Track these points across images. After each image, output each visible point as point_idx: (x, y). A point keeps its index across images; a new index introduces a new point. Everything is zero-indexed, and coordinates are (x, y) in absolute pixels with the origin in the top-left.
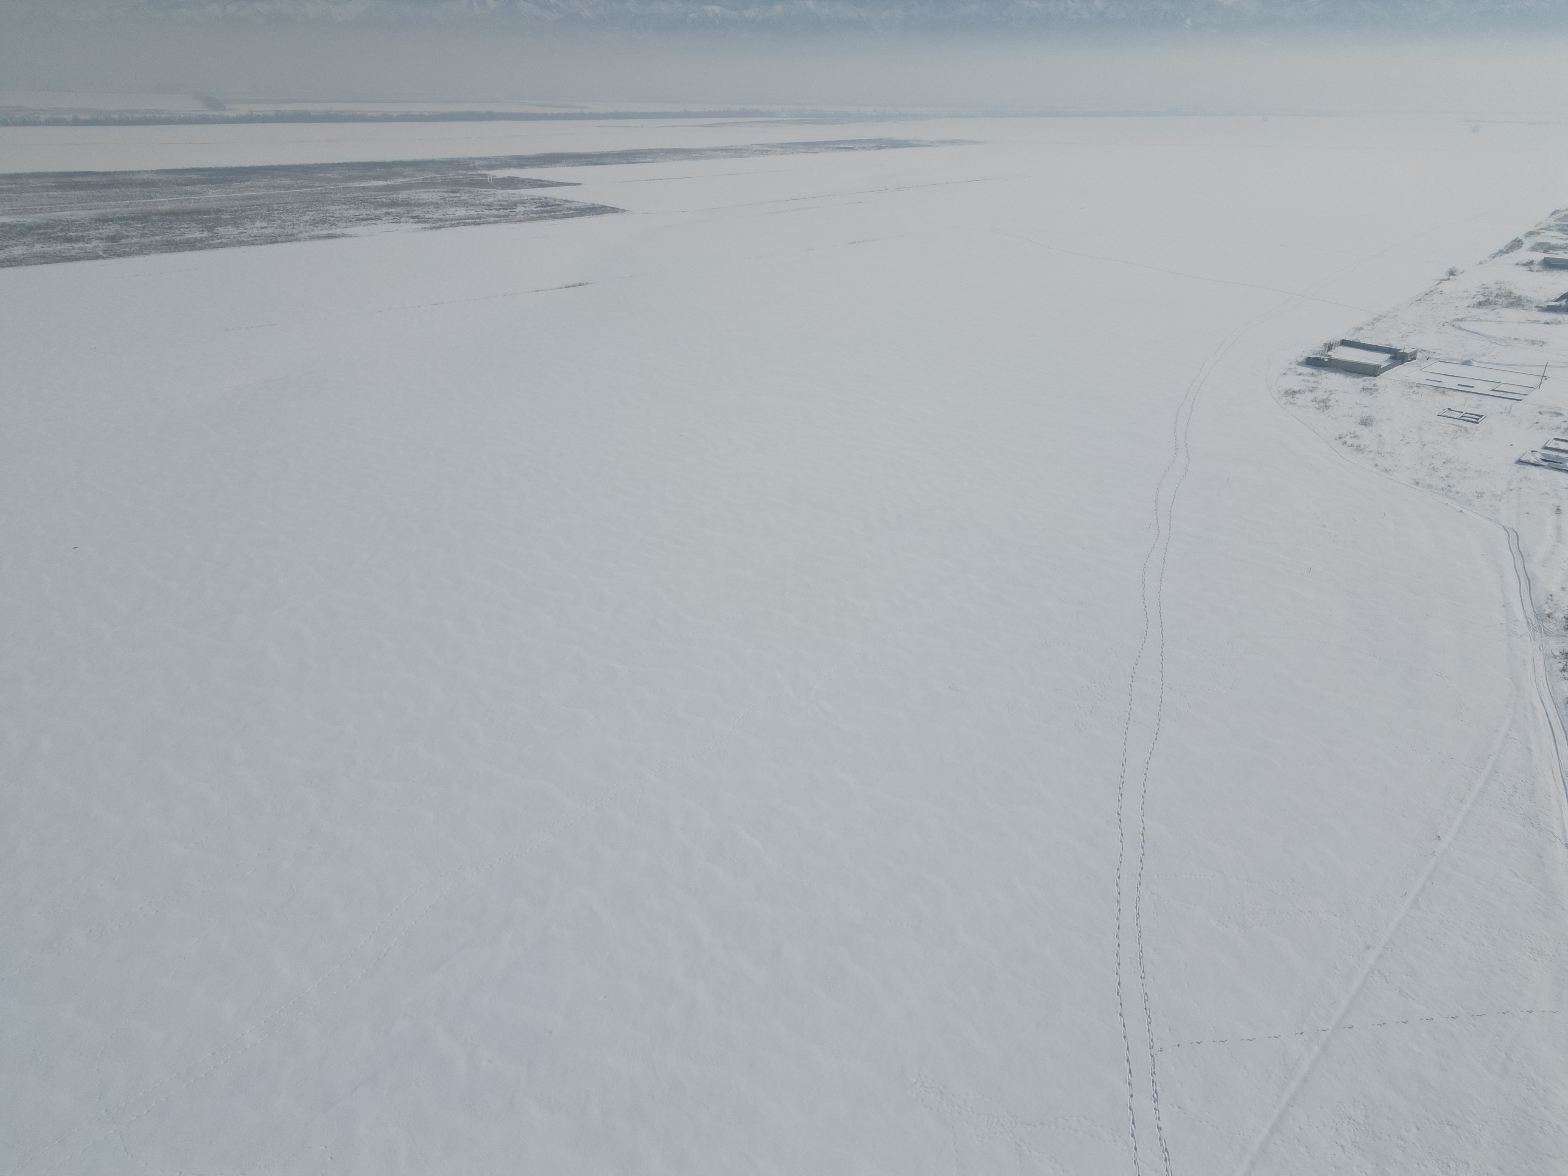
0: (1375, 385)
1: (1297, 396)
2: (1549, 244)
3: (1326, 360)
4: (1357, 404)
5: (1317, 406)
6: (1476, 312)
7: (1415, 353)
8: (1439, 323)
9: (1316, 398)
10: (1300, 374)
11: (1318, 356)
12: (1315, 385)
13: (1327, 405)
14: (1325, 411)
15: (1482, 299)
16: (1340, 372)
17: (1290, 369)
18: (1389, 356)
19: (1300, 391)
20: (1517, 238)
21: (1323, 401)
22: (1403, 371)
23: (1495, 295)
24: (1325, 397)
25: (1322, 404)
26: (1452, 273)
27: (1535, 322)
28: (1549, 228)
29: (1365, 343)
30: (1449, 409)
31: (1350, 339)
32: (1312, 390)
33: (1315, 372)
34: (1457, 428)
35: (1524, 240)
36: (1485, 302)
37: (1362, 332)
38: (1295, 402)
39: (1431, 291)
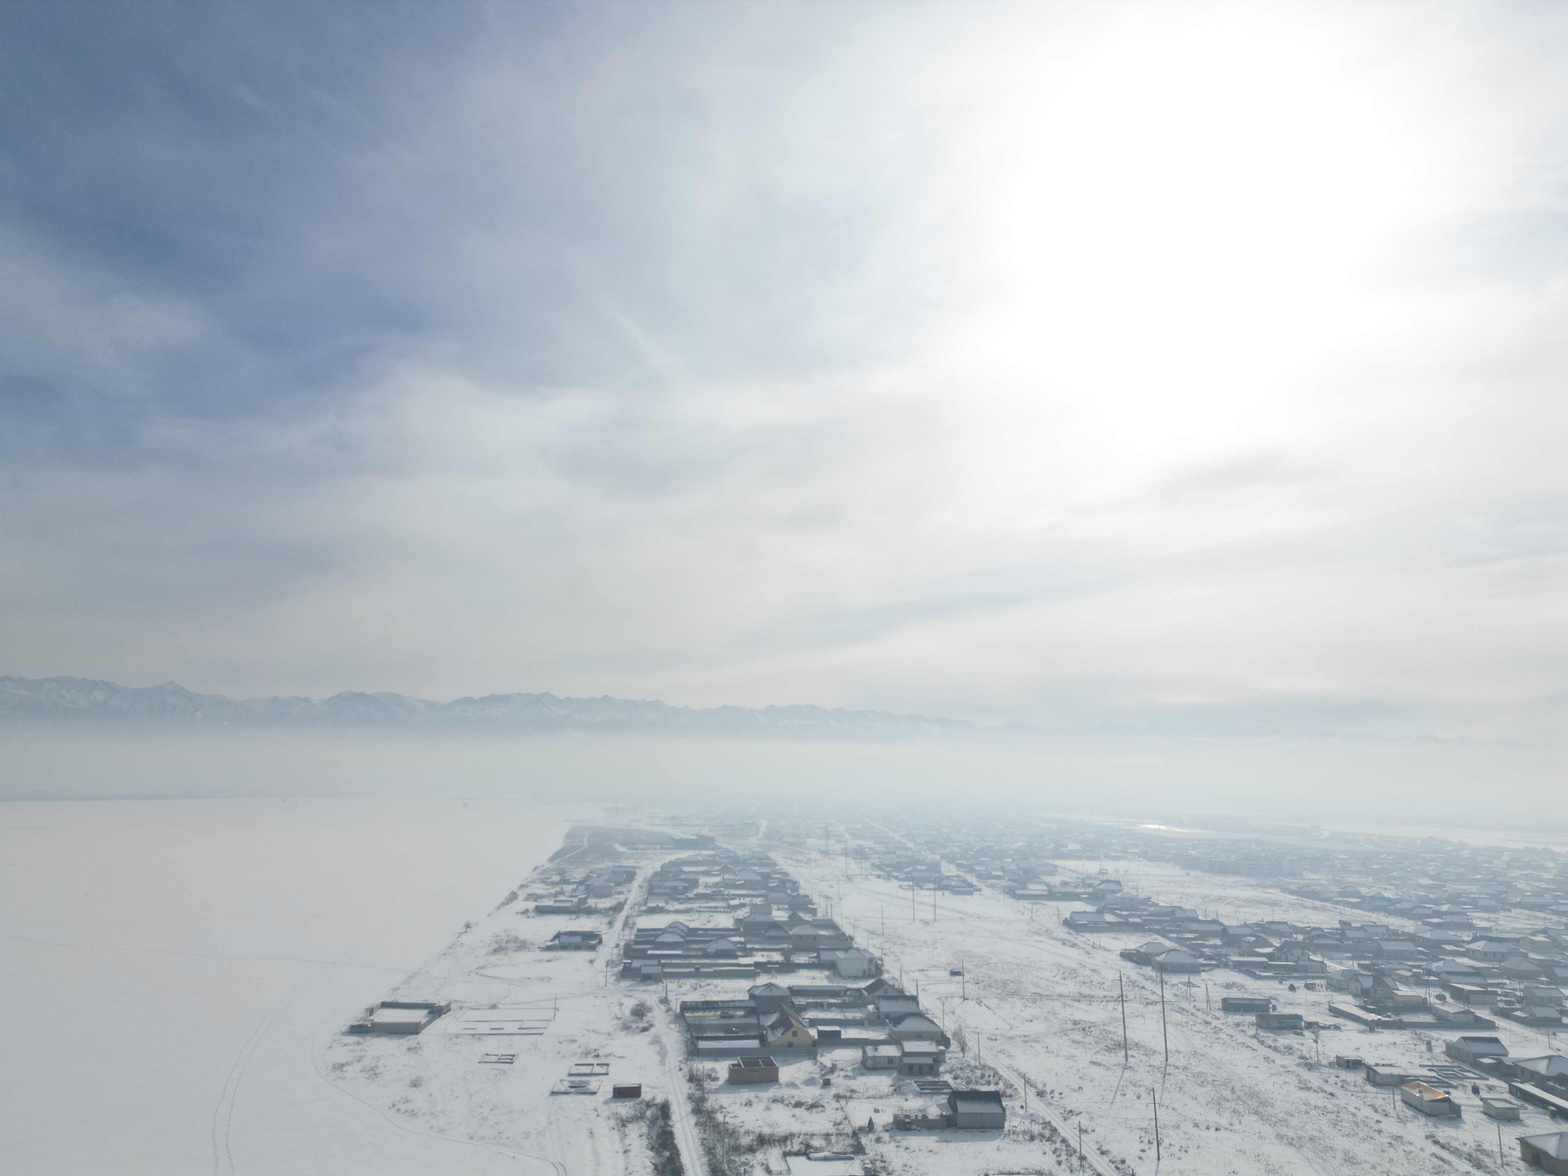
0: (418, 1043)
1: (345, 1068)
2: (534, 894)
3: (369, 1025)
4: (404, 1066)
5: (367, 1076)
6: (493, 958)
7: (448, 1005)
8: (465, 973)
9: (364, 1067)
10: (346, 1045)
11: (361, 1022)
12: (361, 1054)
13: (377, 1072)
14: (375, 1080)
15: (496, 946)
16: (384, 1036)
17: (335, 1041)
18: (426, 1011)
19: (347, 1063)
20: (513, 891)
21: (372, 1069)
22: (441, 1024)
23: (505, 941)
24: (373, 1065)
25: (371, 1073)
26: (468, 926)
27: (540, 961)
28: (534, 882)
29: (404, 1002)
30: (487, 1054)
31: (389, 1000)
32: (360, 1059)
33: (360, 1039)
34: (496, 1072)
35: (518, 893)
36: (499, 948)
37: (398, 991)
38: (343, 1076)
39: (454, 944)
